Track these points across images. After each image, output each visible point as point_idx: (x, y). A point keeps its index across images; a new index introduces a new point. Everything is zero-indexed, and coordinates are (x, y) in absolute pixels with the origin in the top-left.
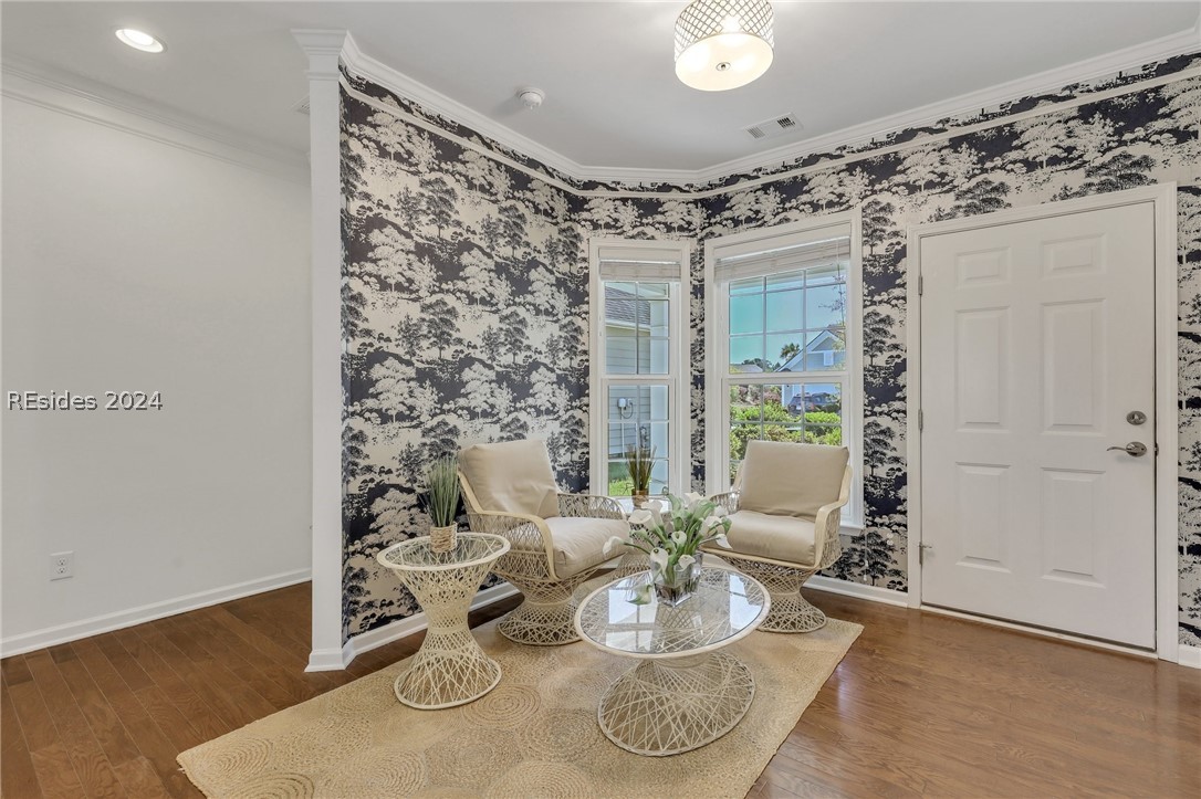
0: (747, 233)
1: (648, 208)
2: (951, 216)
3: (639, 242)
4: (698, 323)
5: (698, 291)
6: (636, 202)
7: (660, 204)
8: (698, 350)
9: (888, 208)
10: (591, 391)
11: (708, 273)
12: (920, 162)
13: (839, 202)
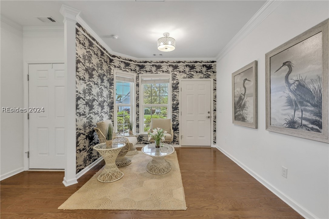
0: (149, 74)
1: (127, 65)
2: (186, 78)
3: (125, 72)
4: (137, 93)
5: (138, 85)
6: (124, 62)
7: (130, 64)
8: (138, 98)
9: (176, 75)
10: (114, 108)
11: (140, 81)
12: (181, 67)
13: (167, 72)
